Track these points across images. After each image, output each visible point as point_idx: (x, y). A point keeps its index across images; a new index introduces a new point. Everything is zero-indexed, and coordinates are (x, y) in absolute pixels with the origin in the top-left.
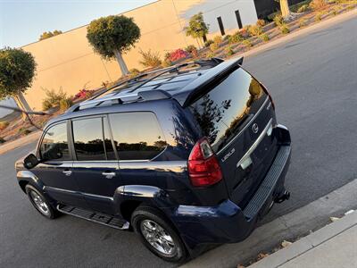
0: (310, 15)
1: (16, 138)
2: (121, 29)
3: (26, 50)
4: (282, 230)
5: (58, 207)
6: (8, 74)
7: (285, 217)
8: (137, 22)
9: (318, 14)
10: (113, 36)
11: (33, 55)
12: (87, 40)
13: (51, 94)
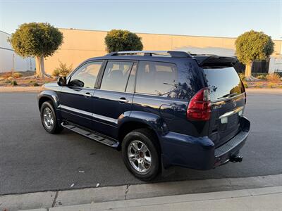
0: (265, 83)
1: (26, 85)
2: (131, 42)
3: (60, 30)
4: (228, 186)
5: (62, 124)
6: (41, 40)
7: (231, 179)
8: (143, 41)
9: (271, 84)
10: (124, 44)
11: (64, 35)
12: (104, 40)
13: (63, 66)
